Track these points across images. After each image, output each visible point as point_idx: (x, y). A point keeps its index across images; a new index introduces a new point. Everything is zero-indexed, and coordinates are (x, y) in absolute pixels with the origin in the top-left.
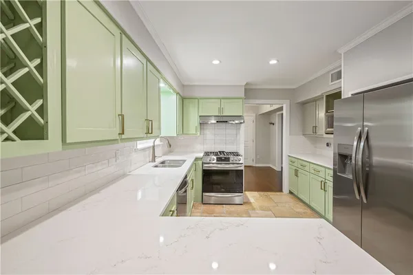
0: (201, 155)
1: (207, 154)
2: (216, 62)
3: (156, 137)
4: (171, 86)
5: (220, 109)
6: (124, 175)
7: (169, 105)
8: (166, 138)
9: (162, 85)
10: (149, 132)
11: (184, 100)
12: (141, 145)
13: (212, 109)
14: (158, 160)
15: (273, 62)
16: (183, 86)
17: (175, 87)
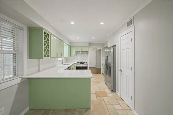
0: (76, 63)
1: (78, 62)
2: (79, 38)
3: (63, 57)
4: (67, 44)
5: (82, 49)
6: (56, 66)
7: (66, 49)
8: (66, 58)
9: (64, 44)
10: (62, 56)
11: (71, 47)
12: (59, 59)
13: (79, 50)
14: (63, 64)
15: (93, 38)
16: (71, 43)
17: (68, 44)
